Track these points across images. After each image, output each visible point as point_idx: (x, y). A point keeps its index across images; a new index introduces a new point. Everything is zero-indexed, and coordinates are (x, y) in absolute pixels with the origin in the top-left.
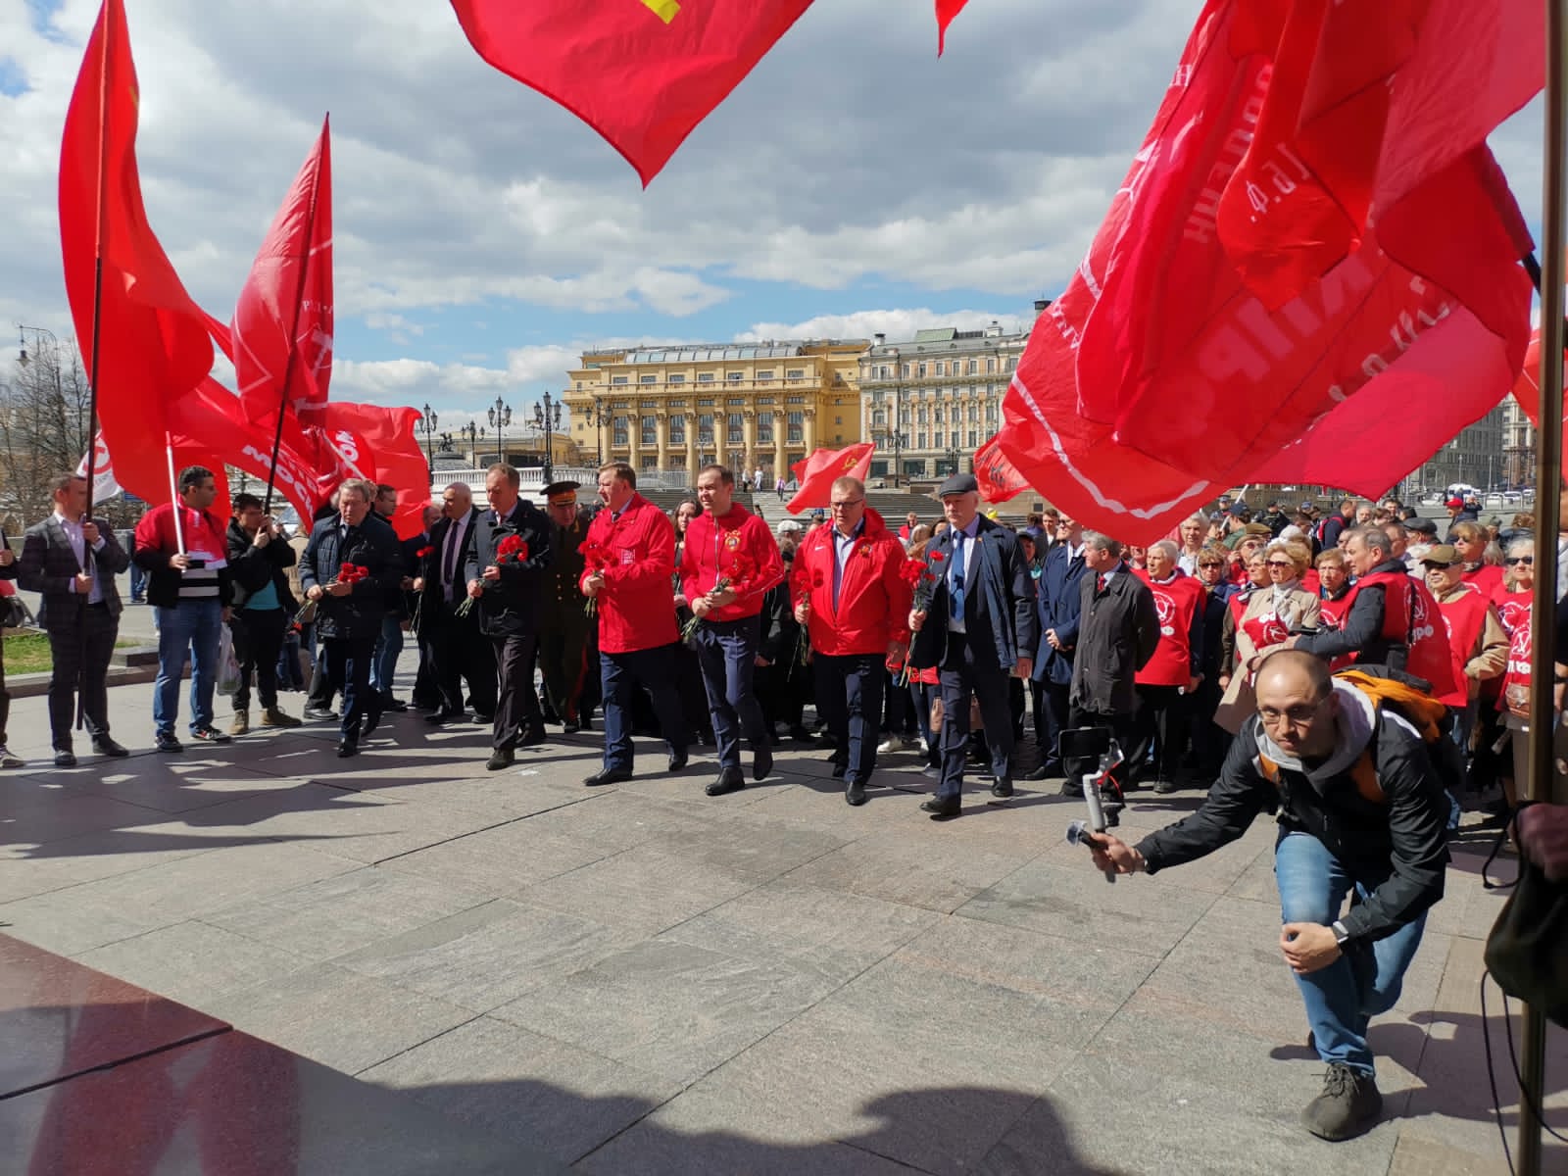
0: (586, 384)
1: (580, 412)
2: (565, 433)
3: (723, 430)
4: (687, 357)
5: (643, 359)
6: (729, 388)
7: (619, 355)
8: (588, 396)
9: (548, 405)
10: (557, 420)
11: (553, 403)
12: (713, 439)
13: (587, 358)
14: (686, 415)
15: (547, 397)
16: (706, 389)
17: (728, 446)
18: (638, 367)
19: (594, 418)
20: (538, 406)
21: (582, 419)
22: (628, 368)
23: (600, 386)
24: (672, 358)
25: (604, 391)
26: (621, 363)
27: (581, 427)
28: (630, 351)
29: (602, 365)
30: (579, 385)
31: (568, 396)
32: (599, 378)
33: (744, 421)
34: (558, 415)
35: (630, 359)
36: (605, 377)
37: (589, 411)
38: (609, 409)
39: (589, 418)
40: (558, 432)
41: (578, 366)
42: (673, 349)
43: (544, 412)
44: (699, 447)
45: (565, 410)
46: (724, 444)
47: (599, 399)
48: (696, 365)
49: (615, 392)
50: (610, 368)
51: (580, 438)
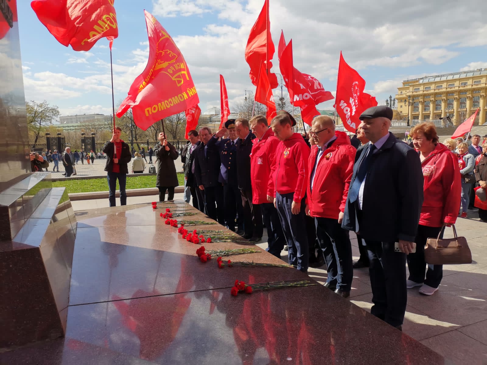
0: (404, 92)
1: (401, 101)
2: (396, 109)
3: (457, 105)
4: (444, 79)
5: (426, 81)
6: (461, 88)
7: (417, 81)
8: (404, 96)
9: (391, 100)
10: (394, 105)
11: (392, 99)
12: (453, 108)
13: (405, 83)
14: (442, 100)
15: (391, 97)
16: (451, 90)
17: (459, 110)
18: (424, 84)
19: (407, 103)
20: (387, 101)
21: (403, 104)
22: (420, 85)
23: (410, 92)
24: (438, 79)
25: (411, 94)
26: (417, 83)
27: (401, 106)
28: (421, 79)
29: (410, 84)
30: (401, 92)
31: (397, 97)
32: (409, 89)
33: (467, 100)
34: (394, 103)
35: (421, 81)
36: (411, 89)
37: (405, 101)
38: (413, 100)
39: (405, 103)
40: (393, 109)
41: (401, 86)
42: (438, 76)
43: (389, 102)
44: (447, 111)
45: (396, 101)
46: (457, 109)
47: (409, 96)
48: (447, 81)
49: (415, 94)
50: (413, 85)
51: (401, 111)
